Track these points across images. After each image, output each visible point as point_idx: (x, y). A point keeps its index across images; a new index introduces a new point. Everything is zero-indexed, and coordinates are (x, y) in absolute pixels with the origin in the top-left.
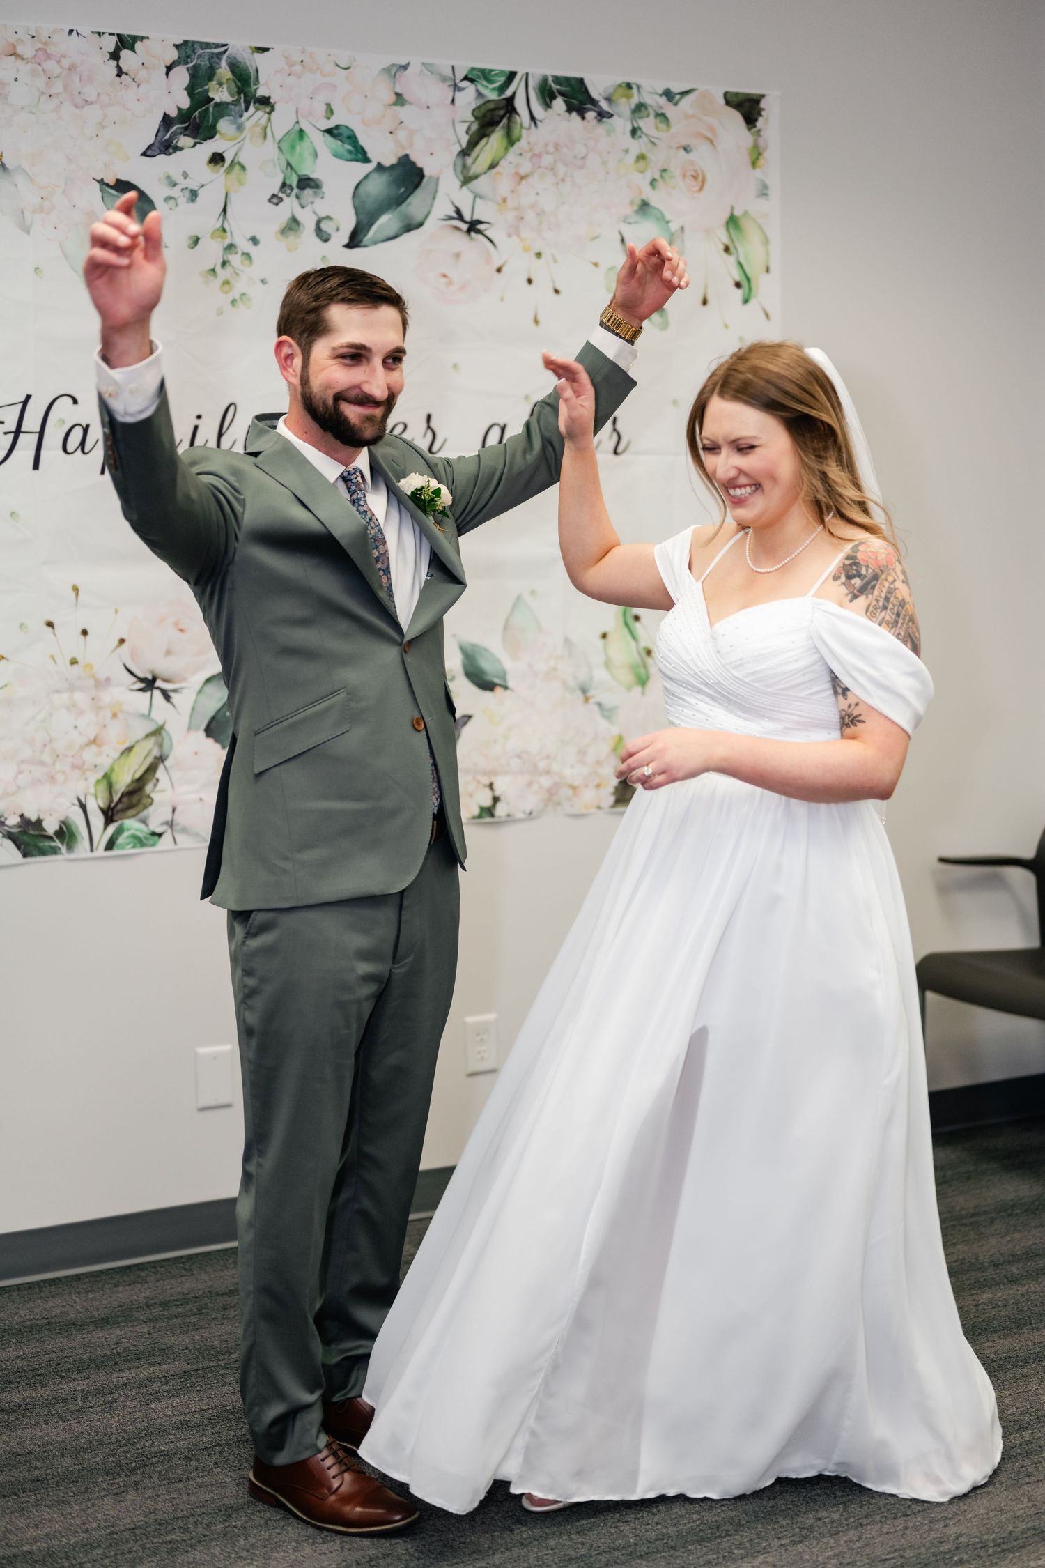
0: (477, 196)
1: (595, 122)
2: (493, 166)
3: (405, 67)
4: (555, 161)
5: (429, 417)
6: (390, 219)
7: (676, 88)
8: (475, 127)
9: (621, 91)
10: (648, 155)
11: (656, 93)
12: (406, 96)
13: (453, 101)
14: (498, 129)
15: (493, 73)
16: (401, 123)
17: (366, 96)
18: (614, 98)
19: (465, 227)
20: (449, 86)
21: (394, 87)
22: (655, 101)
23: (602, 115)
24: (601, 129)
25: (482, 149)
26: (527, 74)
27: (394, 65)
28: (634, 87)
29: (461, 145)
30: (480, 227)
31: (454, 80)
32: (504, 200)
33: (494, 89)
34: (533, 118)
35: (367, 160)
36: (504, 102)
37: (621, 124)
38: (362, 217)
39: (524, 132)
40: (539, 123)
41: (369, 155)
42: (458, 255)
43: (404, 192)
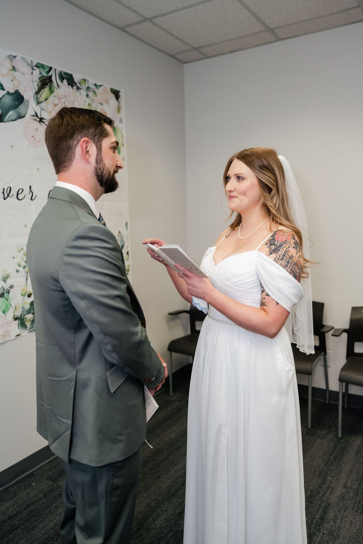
0: (42, 109)
1: (76, 90)
2: (46, 99)
3: (15, 57)
4: (65, 101)
5: (30, 187)
6: (13, 113)
7: (98, 84)
8: (40, 84)
9: (83, 81)
10: (91, 104)
11: (92, 84)
12: (16, 68)
13: (32, 73)
14: (47, 86)
15: (45, 66)
16: (15, 78)
17: (2, 65)
18: (81, 83)
19: (38, 120)
20: (31, 67)
21: (12, 64)
22: (93, 87)
23: (78, 88)
24: (78, 93)
25: (42, 93)
26: (56, 69)
27: (11, 55)
28: (87, 81)
29: (36, 90)
30: (44, 120)
31: (32, 66)
32: (51, 112)
33: (45, 72)
34: (58, 85)
35: (3, 89)
36: (48, 78)
37: (83, 92)
38: (3, 110)
39: (55, 89)
40: (60, 87)
41: (4, 87)
42: (37, 130)
43: (17, 104)
